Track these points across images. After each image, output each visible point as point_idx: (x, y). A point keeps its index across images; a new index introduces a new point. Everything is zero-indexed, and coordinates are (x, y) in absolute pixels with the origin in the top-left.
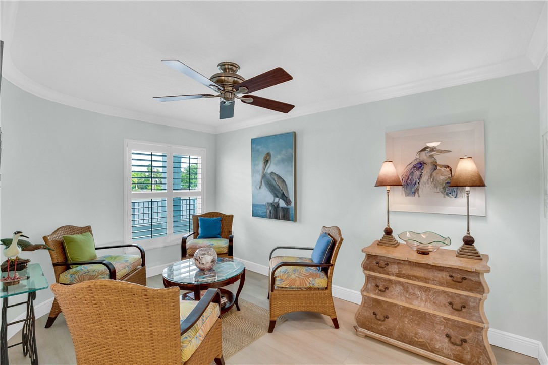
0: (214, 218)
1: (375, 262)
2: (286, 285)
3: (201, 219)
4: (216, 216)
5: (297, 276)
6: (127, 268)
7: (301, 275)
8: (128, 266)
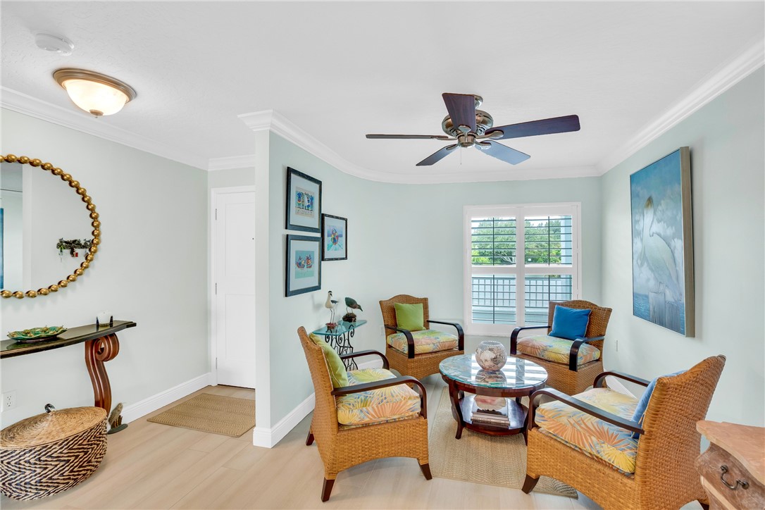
0: (578, 310)
1: (720, 466)
2: (550, 428)
3: (559, 310)
4: (579, 307)
5: (572, 422)
6: (432, 345)
7: (579, 425)
8: (434, 344)
